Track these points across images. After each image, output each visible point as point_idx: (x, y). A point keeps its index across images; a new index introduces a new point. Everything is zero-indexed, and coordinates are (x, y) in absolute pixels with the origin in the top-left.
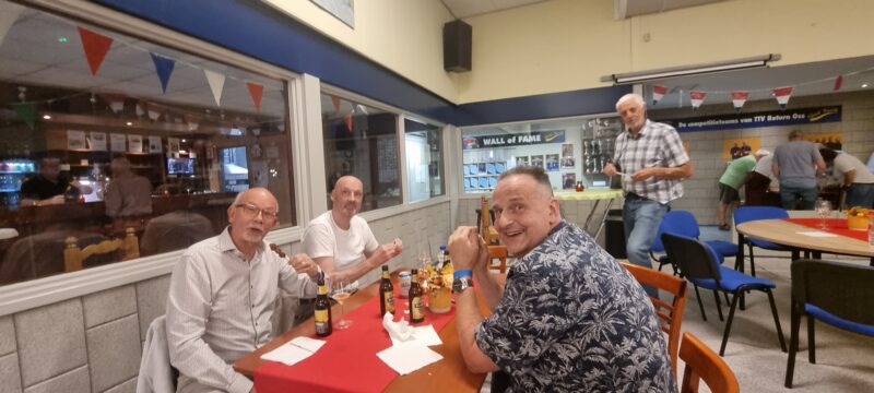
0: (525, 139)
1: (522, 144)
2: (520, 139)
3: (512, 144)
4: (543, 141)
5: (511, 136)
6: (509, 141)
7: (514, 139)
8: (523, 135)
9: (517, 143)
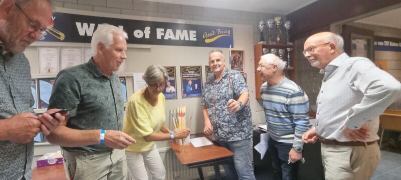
0: (169, 35)
1: (162, 42)
2: (159, 32)
3: (143, 41)
4: (200, 42)
5: (141, 25)
6: (138, 34)
7: (147, 31)
8: (165, 26)
9: (153, 40)
